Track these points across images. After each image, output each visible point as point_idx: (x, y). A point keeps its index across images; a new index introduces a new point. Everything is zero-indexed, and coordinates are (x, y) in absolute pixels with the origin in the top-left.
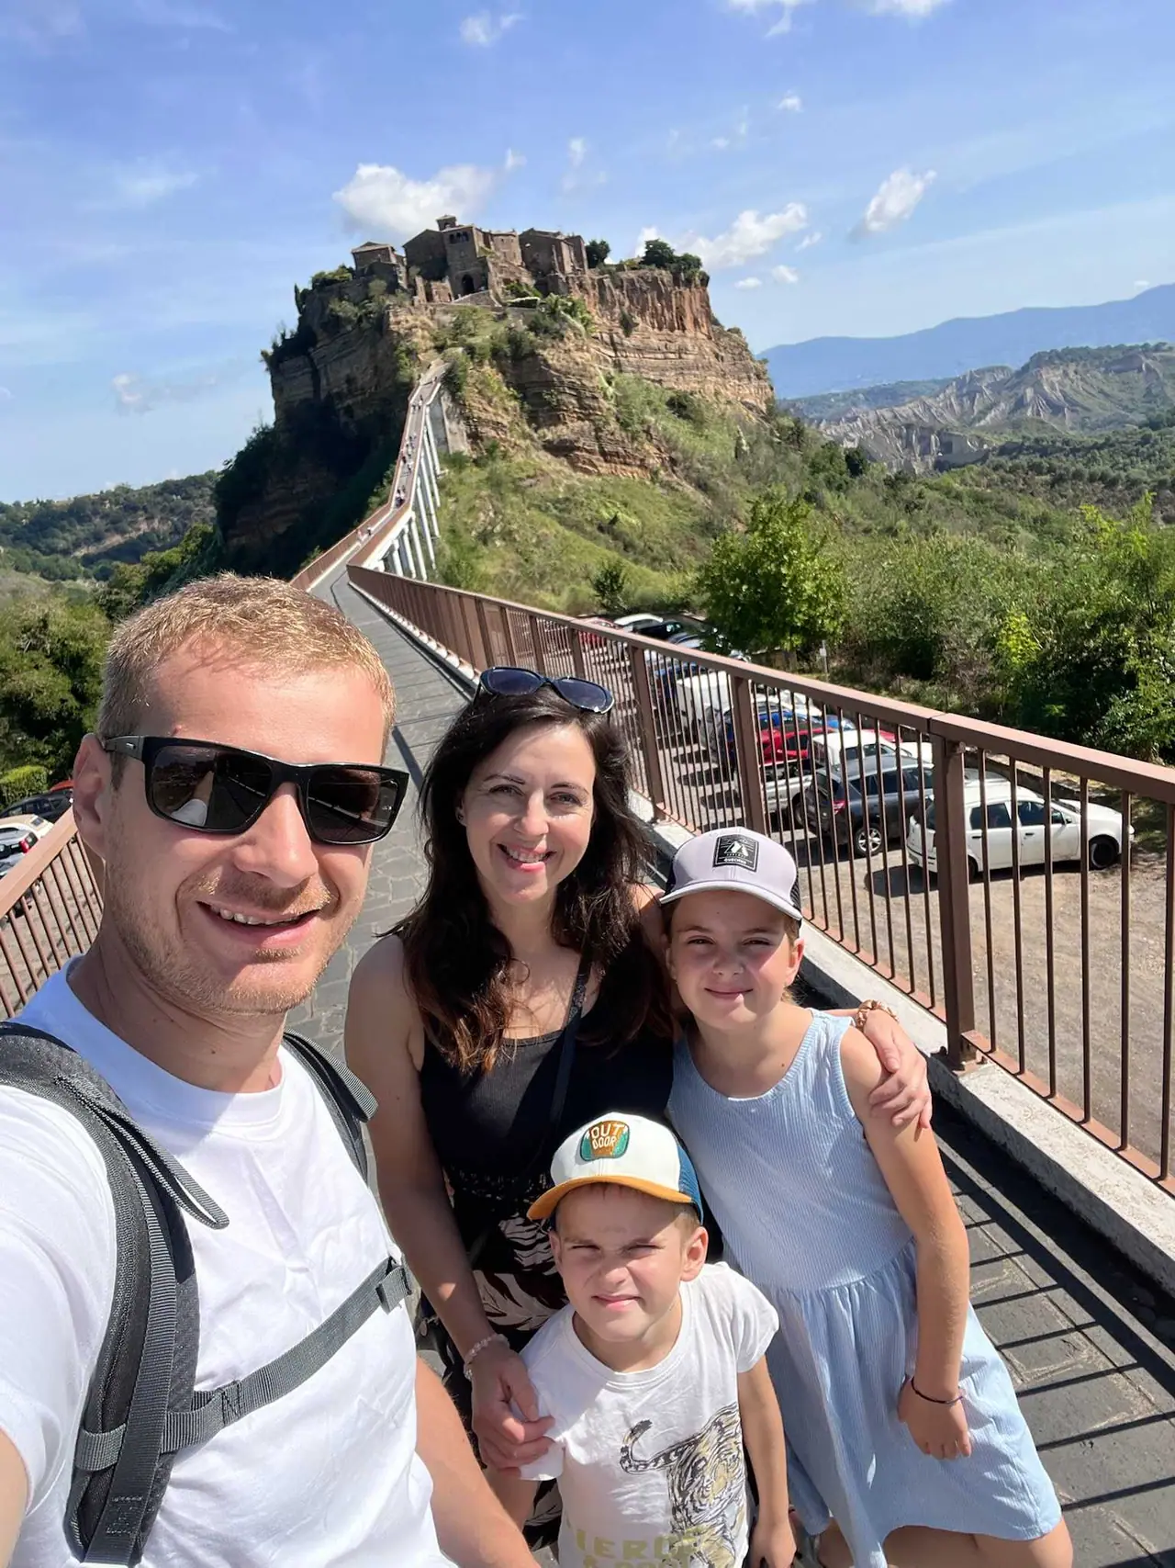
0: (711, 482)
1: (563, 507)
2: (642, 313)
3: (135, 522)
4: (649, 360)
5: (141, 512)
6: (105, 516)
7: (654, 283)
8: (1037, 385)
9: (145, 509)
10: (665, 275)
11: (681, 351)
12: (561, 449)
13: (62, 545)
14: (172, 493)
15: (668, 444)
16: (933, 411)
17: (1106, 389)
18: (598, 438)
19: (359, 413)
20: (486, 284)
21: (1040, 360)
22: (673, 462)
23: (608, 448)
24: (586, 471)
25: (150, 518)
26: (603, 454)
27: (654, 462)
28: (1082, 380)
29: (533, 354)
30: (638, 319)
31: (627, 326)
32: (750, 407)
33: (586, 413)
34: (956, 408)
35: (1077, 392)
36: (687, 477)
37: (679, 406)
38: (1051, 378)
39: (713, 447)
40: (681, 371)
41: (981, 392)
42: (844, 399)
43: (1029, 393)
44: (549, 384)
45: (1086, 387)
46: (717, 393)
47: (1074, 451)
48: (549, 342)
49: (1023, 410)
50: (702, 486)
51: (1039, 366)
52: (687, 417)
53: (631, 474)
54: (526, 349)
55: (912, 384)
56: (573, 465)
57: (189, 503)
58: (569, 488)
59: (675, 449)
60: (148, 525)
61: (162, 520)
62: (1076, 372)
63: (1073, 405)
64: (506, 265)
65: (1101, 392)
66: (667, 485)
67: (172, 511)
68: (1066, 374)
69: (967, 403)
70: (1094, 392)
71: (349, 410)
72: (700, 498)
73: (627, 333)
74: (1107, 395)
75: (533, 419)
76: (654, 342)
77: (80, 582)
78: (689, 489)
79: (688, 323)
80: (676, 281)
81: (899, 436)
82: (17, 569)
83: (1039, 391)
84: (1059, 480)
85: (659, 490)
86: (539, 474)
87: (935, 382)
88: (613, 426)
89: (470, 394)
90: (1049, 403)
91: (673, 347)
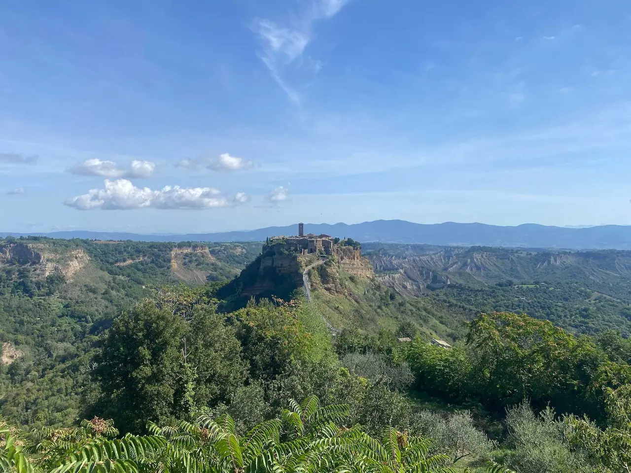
0: (358, 300)
1: (328, 302)
2: (346, 256)
3: (139, 256)
4: (346, 266)
5: (141, 253)
6: (128, 253)
7: (349, 250)
8: (472, 258)
9: (143, 252)
10: (352, 248)
11: (353, 264)
12: (328, 289)
13: (111, 261)
14: (155, 248)
15: (349, 290)
16: (434, 260)
17: (497, 264)
18: (335, 288)
19: (282, 272)
20: (315, 251)
21: (474, 249)
22: (351, 294)
23: (337, 290)
24: (332, 294)
25: (144, 256)
26: (336, 291)
27: (346, 294)
28: (488, 259)
29: (325, 269)
30: (345, 257)
31: (342, 258)
32: (368, 278)
33: (334, 282)
34: (443, 260)
35: (486, 263)
36: (353, 298)
37: (352, 279)
38: (477, 256)
39: (359, 291)
40: (353, 269)
41: (452, 257)
42: (403, 247)
43: (469, 261)
44: (328, 276)
45: (490, 262)
46: (360, 275)
47: (471, 290)
48: (328, 267)
49: (466, 267)
50: (356, 301)
51: (474, 251)
52: (354, 282)
53: (341, 296)
54: (324, 268)
55: (430, 246)
56: (330, 293)
57: (160, 252)
58: (329, 298)
59: (351, 291)
60: (143, 258)
61: (148, 257)
62: (486, 256)
63: (485, 268)
64: (319, 246)
65: (495, 265)
66: (349, 300)
67: (153, 254)
68: (482, 256)
69: (447, 260)
70: (492, 264)
71: (280, 271)
72: (356, 304)
73: (342, 260)
74: (497, 266)
75: (323, 283)
76: (348, 262)
77: (120, 276)
78: (353, 301)
79: (356, 258)
80: (354, 249)
81: (419, 271)
82: (101, 269)
83: (472, 261)
84: (450, 306)
85: (347, 300)
86: (324, 294)
87: (439, 247)
88: (339, 285)
89: (312, 277)
90: (476, 265)
91: (352, 263)
